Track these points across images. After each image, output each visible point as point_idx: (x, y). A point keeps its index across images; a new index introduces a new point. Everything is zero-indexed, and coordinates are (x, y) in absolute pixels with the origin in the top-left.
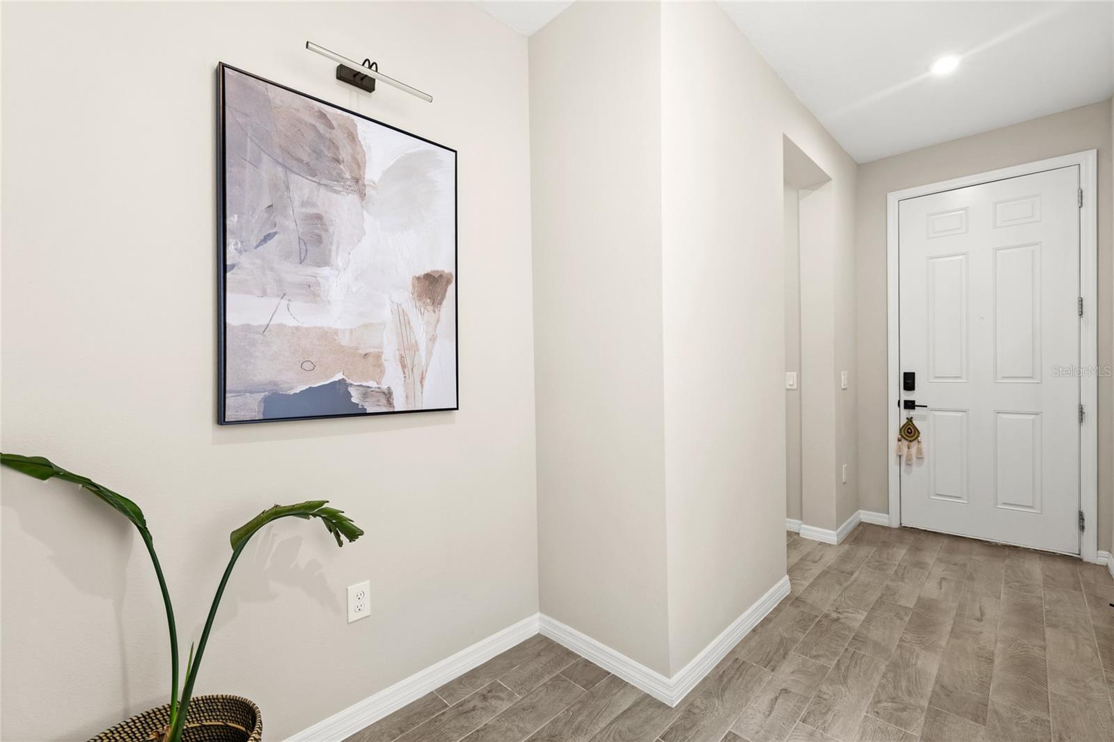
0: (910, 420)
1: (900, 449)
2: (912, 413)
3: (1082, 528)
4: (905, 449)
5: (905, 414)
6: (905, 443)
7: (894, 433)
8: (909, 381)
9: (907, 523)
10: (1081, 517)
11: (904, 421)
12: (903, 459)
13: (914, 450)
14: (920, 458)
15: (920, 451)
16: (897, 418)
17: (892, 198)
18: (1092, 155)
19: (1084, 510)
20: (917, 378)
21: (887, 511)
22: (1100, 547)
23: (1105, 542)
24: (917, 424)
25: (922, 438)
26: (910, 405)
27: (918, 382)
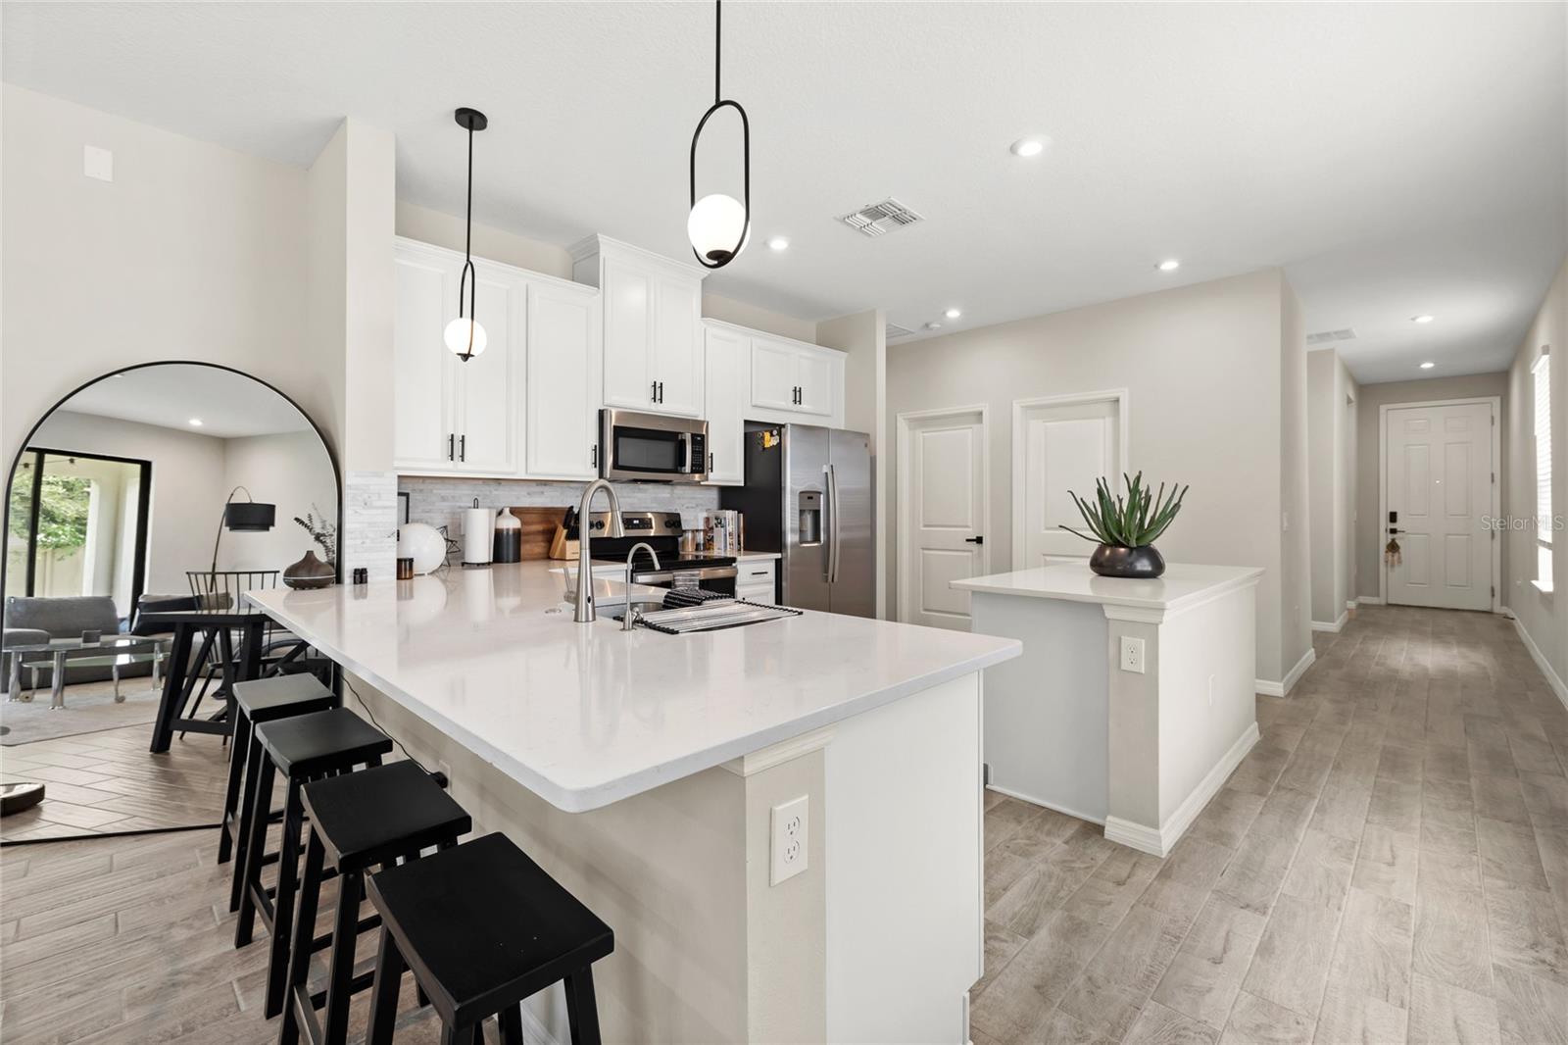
0: (1393, 540)
1: (1387, 557)
2: (1395, 536)
3: (1493, 595)
4: (1390, 558)
5: (1390, 536)
6: (1390, 553)
7: (1382, 547)
8: (1393, 517)
9: (1391, 602)
10: (1493, 590)
11: (1390, 541)
12: (1389, 564)
13: (1396, 558)
14: (1400, 561)
15: (1399, 558)
16: (1384, 539)
17: (1383, 408)
18: (1498, 398)
19: (1494, 585)
20: (1398, 515)
21: (1378, 595)
22: (1502, 605)
23: (1505, 602)
24: (1397, 541)
25: (1401, 550)
26: (1393, 531)
27: (1399, 517)
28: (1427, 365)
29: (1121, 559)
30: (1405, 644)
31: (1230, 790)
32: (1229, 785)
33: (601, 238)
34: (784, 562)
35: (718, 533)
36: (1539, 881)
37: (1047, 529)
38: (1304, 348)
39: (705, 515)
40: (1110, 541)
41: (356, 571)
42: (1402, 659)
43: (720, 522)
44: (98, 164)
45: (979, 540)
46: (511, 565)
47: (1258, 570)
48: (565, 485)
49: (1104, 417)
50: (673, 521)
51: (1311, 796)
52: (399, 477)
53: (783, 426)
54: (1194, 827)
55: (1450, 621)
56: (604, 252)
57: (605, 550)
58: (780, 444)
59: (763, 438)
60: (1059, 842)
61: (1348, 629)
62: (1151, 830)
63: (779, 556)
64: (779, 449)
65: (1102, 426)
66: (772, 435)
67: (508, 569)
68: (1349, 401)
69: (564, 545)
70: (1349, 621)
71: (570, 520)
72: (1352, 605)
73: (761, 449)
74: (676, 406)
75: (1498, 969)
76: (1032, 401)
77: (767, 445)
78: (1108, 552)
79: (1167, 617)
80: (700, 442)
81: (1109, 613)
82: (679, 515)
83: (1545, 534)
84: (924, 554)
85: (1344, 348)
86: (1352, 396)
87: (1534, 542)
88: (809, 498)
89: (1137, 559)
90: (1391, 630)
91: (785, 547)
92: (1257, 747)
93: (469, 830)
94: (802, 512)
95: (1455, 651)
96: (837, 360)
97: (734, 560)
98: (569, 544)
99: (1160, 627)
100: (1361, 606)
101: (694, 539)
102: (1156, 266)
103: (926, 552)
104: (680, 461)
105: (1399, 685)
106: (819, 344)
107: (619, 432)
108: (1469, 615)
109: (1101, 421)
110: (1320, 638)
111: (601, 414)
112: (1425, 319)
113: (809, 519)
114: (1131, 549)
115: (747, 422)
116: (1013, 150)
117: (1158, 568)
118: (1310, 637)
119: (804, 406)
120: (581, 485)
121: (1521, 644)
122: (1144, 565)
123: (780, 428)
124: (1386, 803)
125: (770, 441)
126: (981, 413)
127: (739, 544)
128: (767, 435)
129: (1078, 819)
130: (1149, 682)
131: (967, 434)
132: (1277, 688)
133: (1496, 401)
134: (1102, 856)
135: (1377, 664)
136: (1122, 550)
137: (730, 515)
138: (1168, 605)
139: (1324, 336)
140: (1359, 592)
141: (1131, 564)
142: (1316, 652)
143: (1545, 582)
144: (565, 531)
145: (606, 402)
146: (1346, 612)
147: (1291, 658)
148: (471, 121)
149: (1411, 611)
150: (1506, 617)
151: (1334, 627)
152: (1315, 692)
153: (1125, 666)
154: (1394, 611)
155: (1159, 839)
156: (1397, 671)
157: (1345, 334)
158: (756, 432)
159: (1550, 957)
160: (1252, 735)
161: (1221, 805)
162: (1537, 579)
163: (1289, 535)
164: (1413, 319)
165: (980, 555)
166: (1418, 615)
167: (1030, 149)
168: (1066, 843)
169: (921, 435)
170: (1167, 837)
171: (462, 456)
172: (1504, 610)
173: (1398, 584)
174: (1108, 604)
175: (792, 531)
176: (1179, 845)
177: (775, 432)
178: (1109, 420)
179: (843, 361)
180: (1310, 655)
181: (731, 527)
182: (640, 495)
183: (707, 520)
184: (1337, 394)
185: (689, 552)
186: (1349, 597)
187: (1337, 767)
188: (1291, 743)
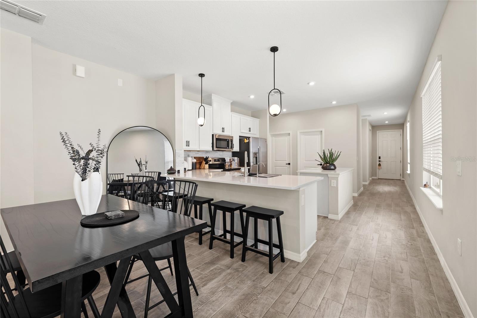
0: (380, 163)
2: (380, 162)
3: (401, 176)
4: (379, 168)
5: (379, 162)
6: (379, 167)
7: (377, 165)
8: (380, 158)
9: (379, 178)
10: (401, 174)
13: (380, 168)
14: (381, 168)
17: (377, 132)
18: (402, 130)
20: (381, 157)
21: (376, 176)
22: (403, 178)
23: (403, 177)
24: (381, 164)
25: (381, 166)
26: (380, 161)
27: (381, 158)
28: (387, 122)
29: (328, 166)
30: (382, 186)
31: (349, 211)
32: (349, 210)
33: (213, 94)
34: (250, 169)
35: (233, 163)
36: (401, 220)
37: (305, 161)
38: (361, 118)
39: (229, 158)
40: (326, 163)
41: (178, 171)
42: (381, 189)
43: (234, 160)
44: (120, 83)
45: (289, 164)
46: (195, 170)
47: (353, 169)
48: (203, 151)
49: (318, 135)
50: (224, 160)
51: (364, 211)
52: (184, 150)
53: (250, 137)
54: (344, 216)
55: (392, 181)
56: (213, 97)
57: (211, 167)
58: (249, 142)
59: (244, 140)
60: (320, 219)
61: (370, 184)
62: (337, 216)
63: (249, 168)
64: (249, 143)
65: (318, 137)
66: (247, 139)
67: (194, 171)
68: (370, 130)
69: (204, 166)
70: (370, 182)
71: (206, 160)
72: (371, 179)
73: (244, 143)
74: (227, 133)
75: (392, 229)
76: (302, 131)
77: (245, 142)
78: (325, 165)
79: (340, 176)
80: (232, 141)
81: (329, 176)
82: (225, 158)
83: (409, 161)
84: (275, 168)
85: (369, 118)
86: (371, 129)
87: (407, 163)
88: (255, 154)
89: (331, 166)
90: (379, 184)
91: (251, 166)
92: (353, 205)
93: (245, 207)
94: (254, 157)
95: (392, 187)
96: (257, 121)
97: (240, 169)
98: (206, 165)
99: (339, 178)
100: (372, 179)
101: (228, 164)
102: (331, 103)
103: (276, 167)
104: (228, 146)
105: (380, 194)
106: (252, 117)
107: (217, 139)
108: (395, 180)
109: (318, 136)
110: (364, 186)
111: (213, 135)
112: (386, 113)
113: (255, 159)
114: (330, 164)
115: (240, 136)
116: (308, 84)
117: (335, 168)
118: (362, 185)
119: (251, 132)
120: (205, 152)
121: (405, 185)
122: (332, 167)
123: (249, 138)
124: (377, 212)
125: (246, 141)
126: (290, 134)
127: (238, 165)
128: (245, 139)
129: (322, 216)
130: (336, 188)
131: (286, 138)
132: (356, 195)
133: (401, 130)
134: (329, 221)
135: (376, 190)
136: (328, 164)
137: (236, 158)
138: (340, 174)
139: (364, 116)
140: (372, 176)
141: (330, 167)
142: (363, 188)
143: (409, 172)
144: (205, 162)
145: (214, 132)
146: (369, 180)
147: (359, 189)
148: (202, 76)
149: (384, 180)
150: (403, 180)
151: (367, 183)
152: (364, 195)
153: (332, 185)
154: (380, 180)
155: (338, 217)
156: (380, 191)
157: (369, 116)
158: (242, 139)
159: (400, 228)
160: (352, 202)
161: (348, 213)
162: (408, 171)
163: (358, 162)
164: (383, 113)
165: (290, 167)
166: (385, 181)
167: (312, 84)
168: (322, 219)
169: (274, 138)
170: (340, 216)
171: (189, 146)
172: (403, 179)
173: (381, 174)
174: (329, 174)
175: (252, 162)
176: (341, 219)
177: (248, 139)
178: (320, 136)
179: (258, 121)
180: (362, 189)
181: (236, 161)
182: (217, 154)
183: (230, 160)
184: (368, 128)
185: (227, 167)
186: (370, 177)
187: (368, 207)
188: (360, 203)
